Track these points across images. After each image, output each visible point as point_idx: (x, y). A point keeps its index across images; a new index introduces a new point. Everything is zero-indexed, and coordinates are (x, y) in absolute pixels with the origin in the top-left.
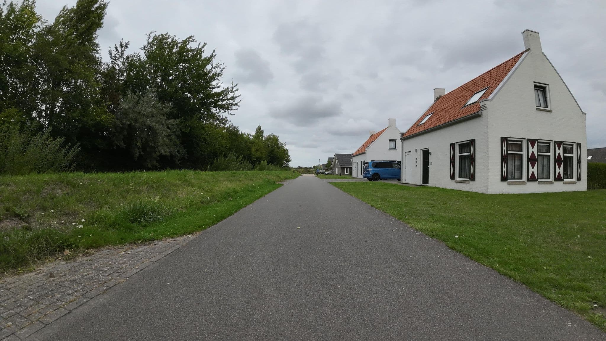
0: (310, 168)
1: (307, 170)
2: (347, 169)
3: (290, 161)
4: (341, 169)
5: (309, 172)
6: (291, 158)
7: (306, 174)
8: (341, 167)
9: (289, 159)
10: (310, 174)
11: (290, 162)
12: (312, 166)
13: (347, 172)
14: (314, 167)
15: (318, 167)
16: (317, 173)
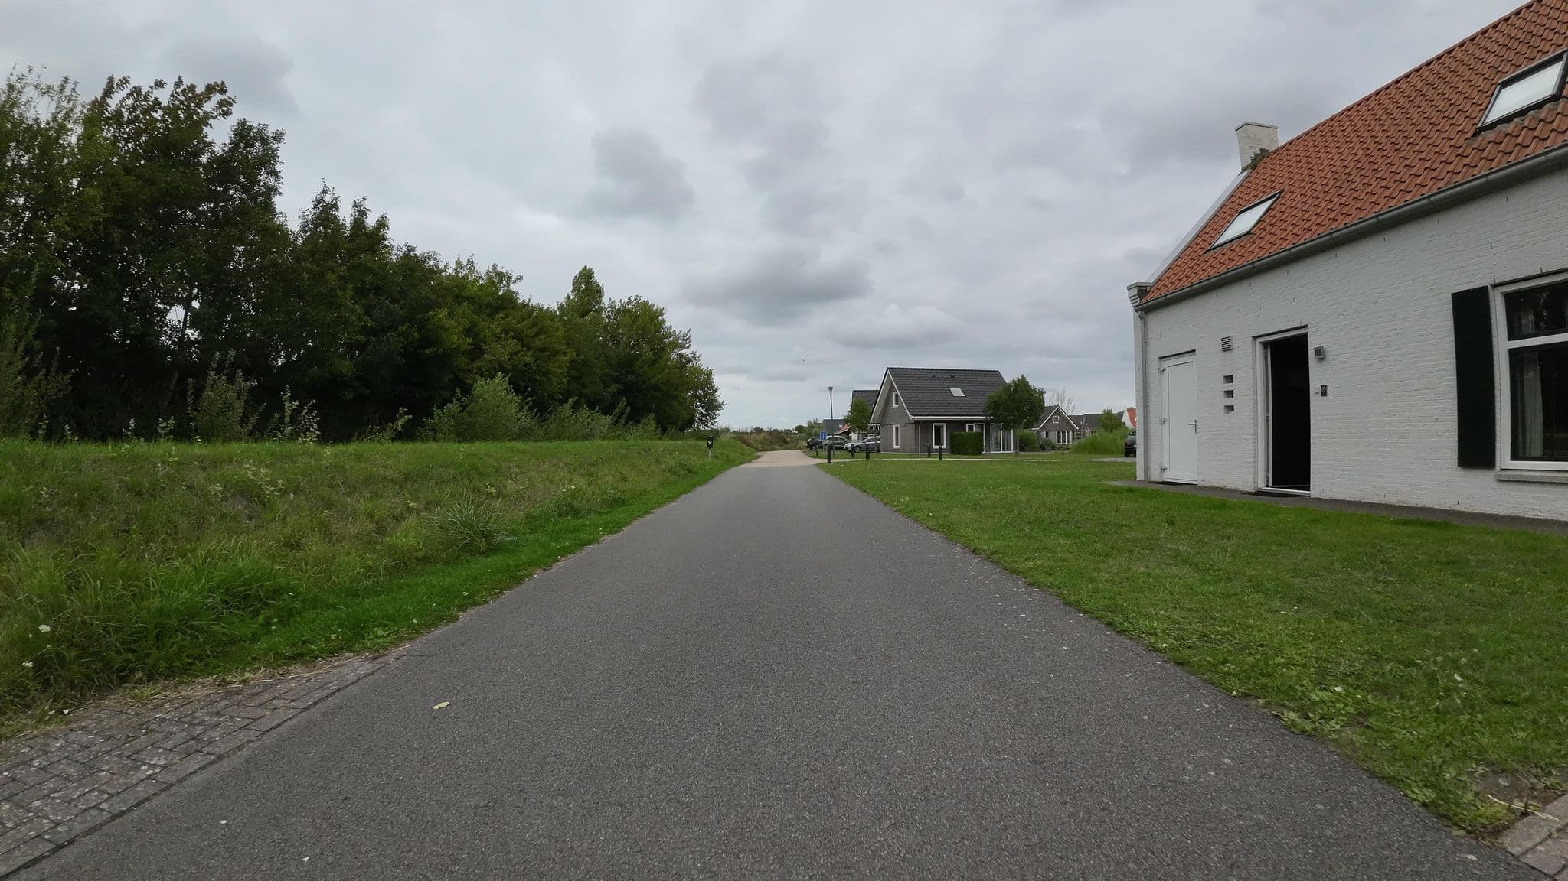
0: (788, 432)
1: (778, 440)
2: (938, 430)
3: (719, 406)
4: (916, 428)
5: (786, 442)
6: (721, 396)
7: (773, 449)
8: (917, 422)
9: (715, 401)
10: (786, 449)
11: (717, 412)
12: (792, 427)
13: (939, 441)
14: (799, 429)
15: (813, 427)
16: (813, 447)
